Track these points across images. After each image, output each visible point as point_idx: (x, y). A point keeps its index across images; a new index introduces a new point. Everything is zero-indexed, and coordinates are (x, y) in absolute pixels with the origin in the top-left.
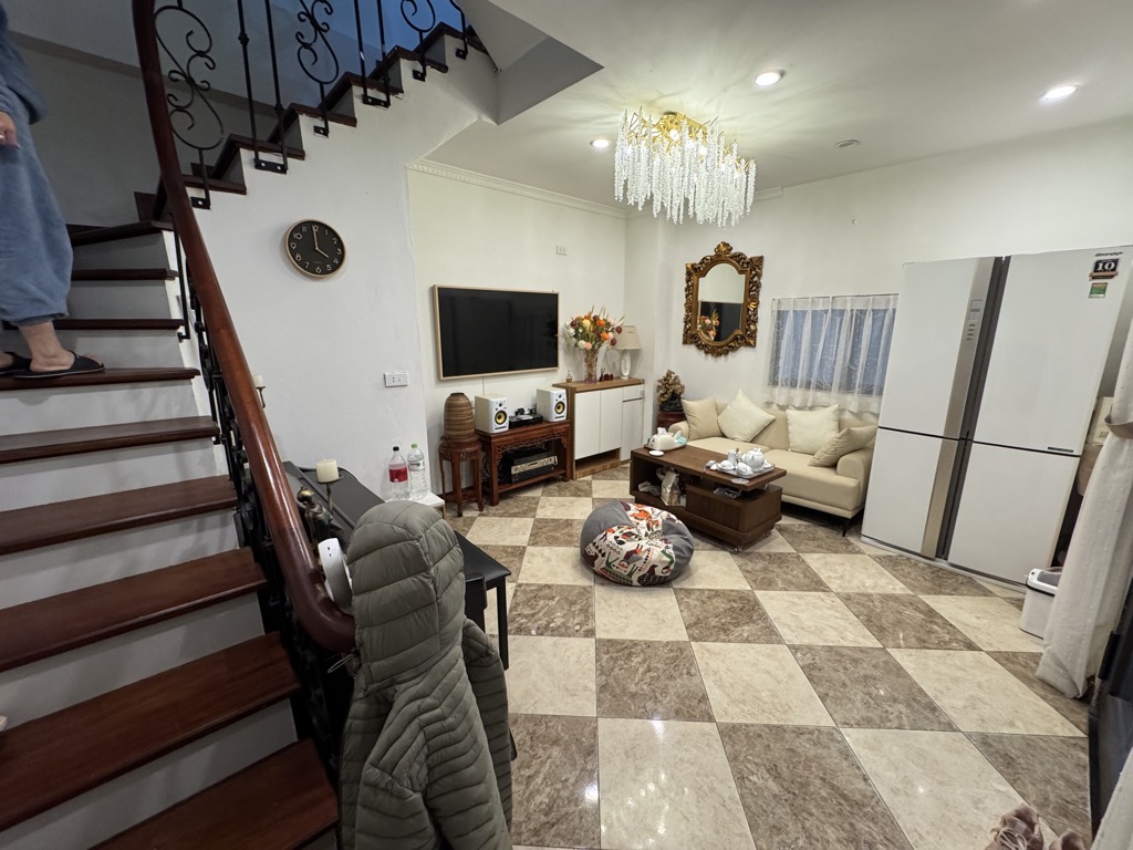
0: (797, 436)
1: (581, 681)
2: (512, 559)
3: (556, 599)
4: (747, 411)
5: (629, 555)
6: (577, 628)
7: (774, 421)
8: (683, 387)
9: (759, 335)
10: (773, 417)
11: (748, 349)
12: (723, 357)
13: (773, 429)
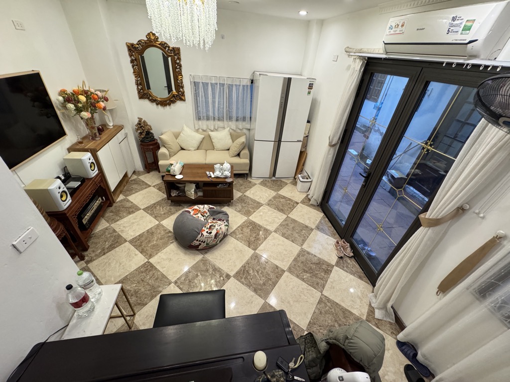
0: (217, 144)
1: (248, 295)
2: (151, 273)
3: (199, 274)
4: (191, 136)
5: (216, 236)
6: (222, 278)
7: (204, 138)
8: (150, 127)
9: (186, 94)
10: (203, 136)
11: (182, 102)
12: (168, 107)
13: (205, 141)
